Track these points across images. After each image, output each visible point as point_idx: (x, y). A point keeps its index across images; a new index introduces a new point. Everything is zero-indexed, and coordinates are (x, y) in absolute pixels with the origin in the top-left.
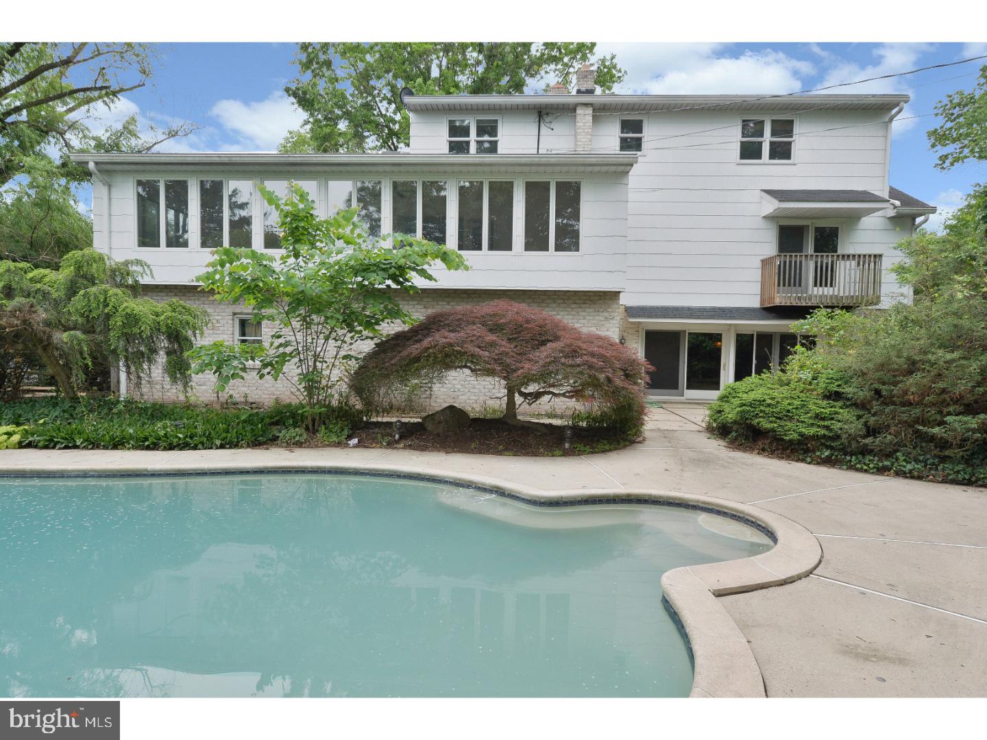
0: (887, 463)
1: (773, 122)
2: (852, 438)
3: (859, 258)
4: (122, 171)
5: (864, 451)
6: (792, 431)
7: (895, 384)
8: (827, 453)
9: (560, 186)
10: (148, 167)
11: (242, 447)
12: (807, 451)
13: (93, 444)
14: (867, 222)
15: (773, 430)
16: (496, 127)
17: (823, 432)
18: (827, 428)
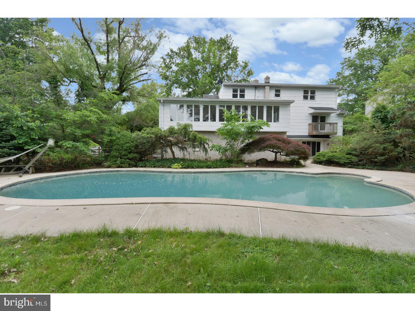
0: (364, 167)
1: (311, 91)
2: (357, 162)
3: (330, 124)
4: (167, 102)
5: (358, 165)
6: (342, 162)
7: (366, 151)
8: (350, 166)
9: (275, 107)
10: (177, 101)
11: (227, 168)
12: (345, 166)
13: (198, 168)
14: (332, 115)
15: (338, 161)
16: (245, 90)
17: (350, 161)
18: (350, 160)
